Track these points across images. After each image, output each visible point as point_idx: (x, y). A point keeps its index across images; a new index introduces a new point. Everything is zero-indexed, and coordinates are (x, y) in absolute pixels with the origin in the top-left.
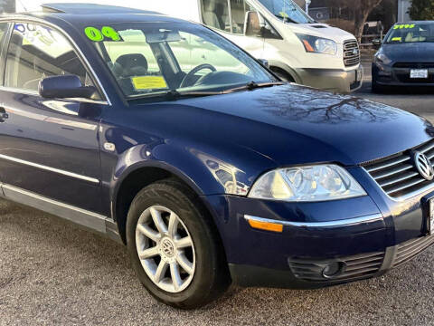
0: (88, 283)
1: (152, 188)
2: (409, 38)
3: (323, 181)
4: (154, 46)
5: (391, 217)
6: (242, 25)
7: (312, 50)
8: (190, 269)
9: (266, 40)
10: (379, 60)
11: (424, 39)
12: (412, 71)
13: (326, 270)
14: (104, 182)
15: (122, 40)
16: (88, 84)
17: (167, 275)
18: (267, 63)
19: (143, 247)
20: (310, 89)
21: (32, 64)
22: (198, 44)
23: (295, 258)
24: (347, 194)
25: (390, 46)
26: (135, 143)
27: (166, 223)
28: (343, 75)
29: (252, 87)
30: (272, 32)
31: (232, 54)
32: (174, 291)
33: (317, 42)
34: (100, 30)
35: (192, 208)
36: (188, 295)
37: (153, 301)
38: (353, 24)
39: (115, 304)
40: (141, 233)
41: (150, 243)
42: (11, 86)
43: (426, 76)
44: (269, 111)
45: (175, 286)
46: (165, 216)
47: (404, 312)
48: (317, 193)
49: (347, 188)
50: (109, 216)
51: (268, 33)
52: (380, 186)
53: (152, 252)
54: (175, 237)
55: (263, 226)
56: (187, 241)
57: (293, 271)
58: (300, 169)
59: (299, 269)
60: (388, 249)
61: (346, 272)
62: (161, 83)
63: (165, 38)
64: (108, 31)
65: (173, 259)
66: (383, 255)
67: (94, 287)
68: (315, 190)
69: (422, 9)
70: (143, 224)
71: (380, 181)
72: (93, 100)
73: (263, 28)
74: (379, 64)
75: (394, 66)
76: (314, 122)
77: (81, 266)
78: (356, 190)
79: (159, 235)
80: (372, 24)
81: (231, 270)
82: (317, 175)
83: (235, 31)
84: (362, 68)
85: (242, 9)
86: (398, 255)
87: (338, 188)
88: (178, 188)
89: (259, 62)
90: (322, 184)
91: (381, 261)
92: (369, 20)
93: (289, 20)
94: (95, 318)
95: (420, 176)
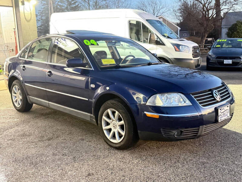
0: (83, 140)
1: (109, 102)
2: (224, 46)
3: (176, 100)
4: (110, 48)
5: (202, 114)
6: (147, 39)
7: (178, 50)
8: (123, 133)
9: (158, 46)
10: (210, 55)
11: (231, 46)
12: (225, 61)
13: (176, 134)
14: (90, 100)
15: (98, 45)
16: (85, 62)
17: (114, 137)
18: (156, 55)
19: (105, 125)
20: (179, 66)
21: (62, 55)
22: (127, 47)
23: (164, 129)
24: (185, 104)
25: (215, 49)
26: (102, 85)
27: (114, 116)
28: (192, 62)
29: (150, 64)
30: (161, 42)
31: (143, 52)
32: (117, 142)
33: (180, 47)
34: (90, 41)
35: (124, 109)
36: (122, 143)
37: (108, 147)
38: (200, 39)
39: (94, 147)
40: (104, 119)
41: (108, 124)
42: (54, 62)
43: (231, 63)
44: (160, 74)
45: (117, 140)
46: (114, 113)
47: (208, 154)
48: (172, 104)
49: (185, 102)
50: (91, 114)
51: (159, 43)
52: (198, 102)
53: (108, 127)
54: (117, 121)
55: (152, 116)
56: (122, 122)
57: (163, 134)
58: (166, 95)
59: (165, 133)
60: (200, 126)
61: (183, 135)
62: (113, 62)
63: (115, 44)
64: (93, 41)
65: (116, 130)
66: (199, 129)
67: (85, 141)
68: (172, 103)
69: (233, 33)
70: (105, 116)
71: (198, 100)
72: (86, 68)
73: (157, 40)
74: (209, 57)
75: (216, 58)
76: (179, 79)
77: (80, 134)
78: (188, 103)
79: (111, 121)
80: (209, 39)
81: (139, 133)
82: (174, 97)
83: (144, 42)
84: (201, 58)
85: (148, 32)
86: (205, 130)
87: (181, 102)
88: (119, 102)
89: (153, 55)
90: (175, 101)
91: (198, 131)
92: (208, 37)
93: (168, 37)
94: (86, 151)
95: (215, 99)
